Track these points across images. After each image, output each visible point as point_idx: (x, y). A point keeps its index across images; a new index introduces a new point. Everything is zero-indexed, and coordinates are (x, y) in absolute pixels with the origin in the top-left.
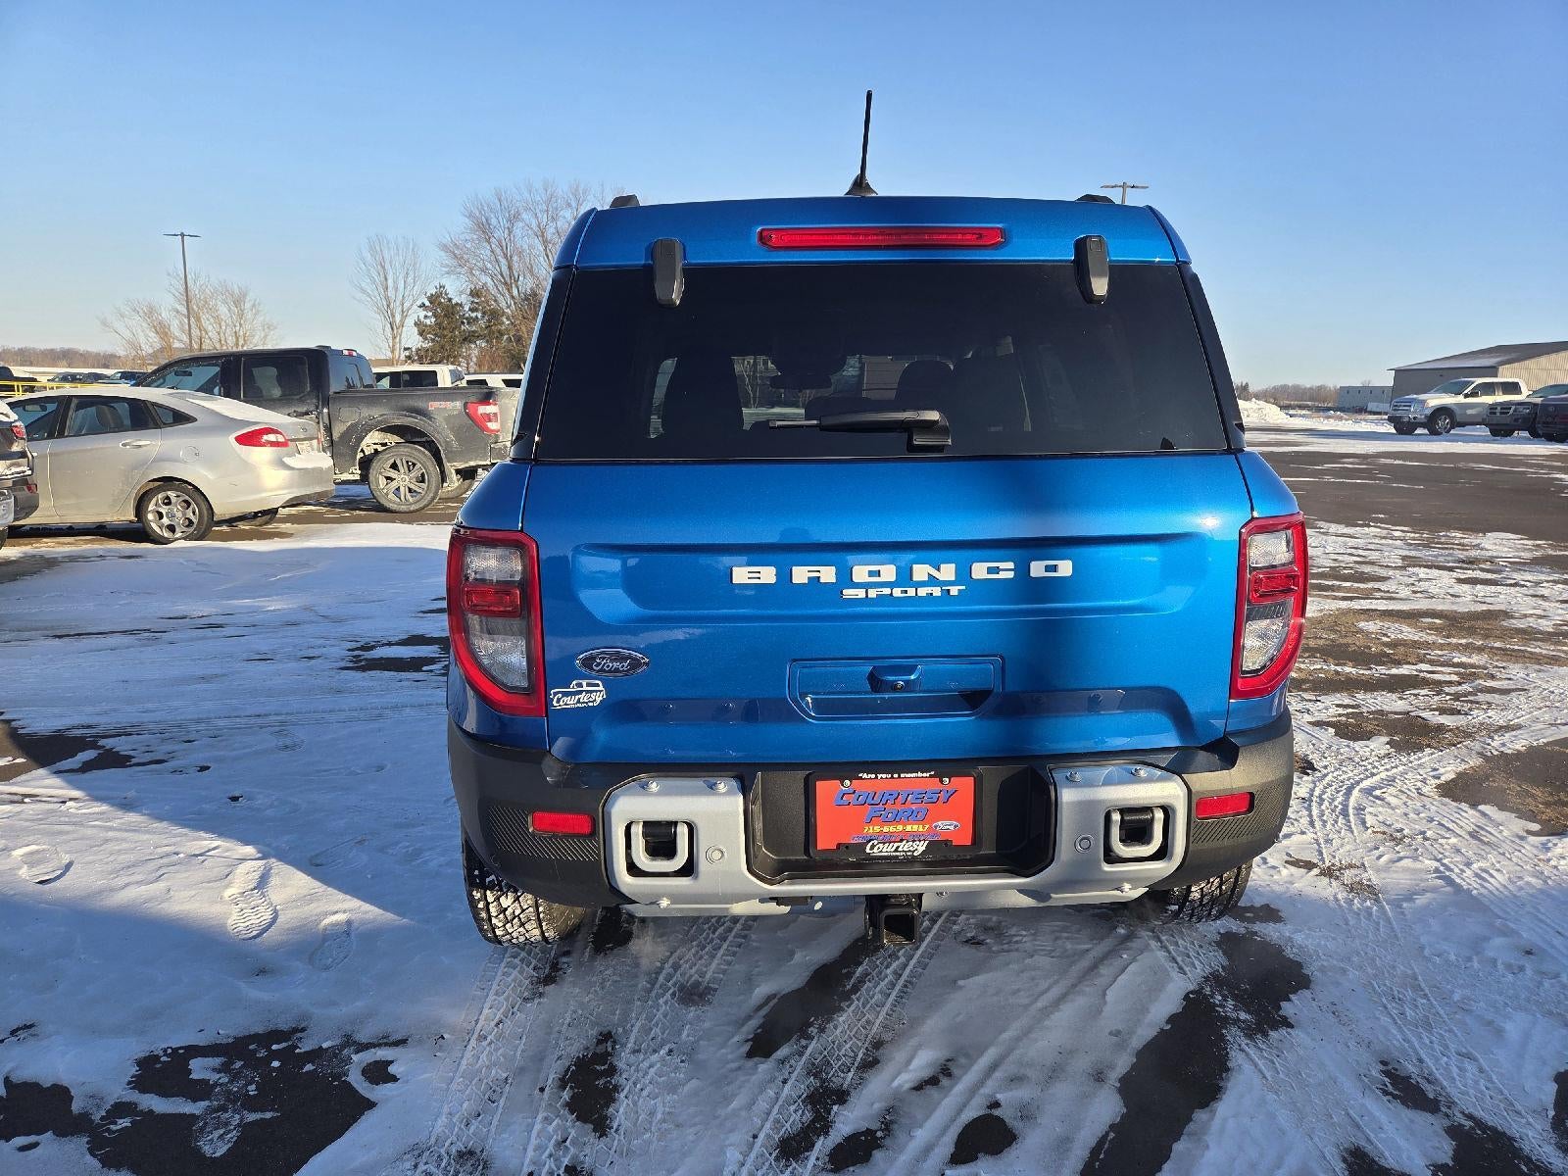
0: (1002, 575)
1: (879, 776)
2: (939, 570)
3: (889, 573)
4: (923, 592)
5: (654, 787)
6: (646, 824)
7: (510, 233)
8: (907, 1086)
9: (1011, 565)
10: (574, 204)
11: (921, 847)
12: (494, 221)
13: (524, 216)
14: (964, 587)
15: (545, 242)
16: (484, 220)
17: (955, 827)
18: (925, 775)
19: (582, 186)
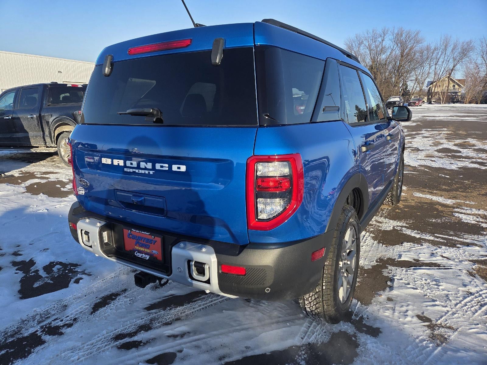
0: (164, 169)
1: (137, 231)
2: (147, 164)
3: (135, 164)
4: (143, 172)
5: (87, 220)
6: (85, 231)
7: (359, 48)
8: (167, 334)
9: (167, 165)
10: (383, 35)
11: (148, 257)
12: (354, 45)
13: (364, 42)
14: (154, 172)
15: (370, 50)
16: (351, 45)
17: (157, 253)
18: (147, 234)
19: (386, 29)
